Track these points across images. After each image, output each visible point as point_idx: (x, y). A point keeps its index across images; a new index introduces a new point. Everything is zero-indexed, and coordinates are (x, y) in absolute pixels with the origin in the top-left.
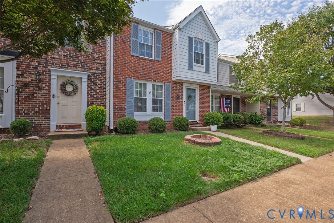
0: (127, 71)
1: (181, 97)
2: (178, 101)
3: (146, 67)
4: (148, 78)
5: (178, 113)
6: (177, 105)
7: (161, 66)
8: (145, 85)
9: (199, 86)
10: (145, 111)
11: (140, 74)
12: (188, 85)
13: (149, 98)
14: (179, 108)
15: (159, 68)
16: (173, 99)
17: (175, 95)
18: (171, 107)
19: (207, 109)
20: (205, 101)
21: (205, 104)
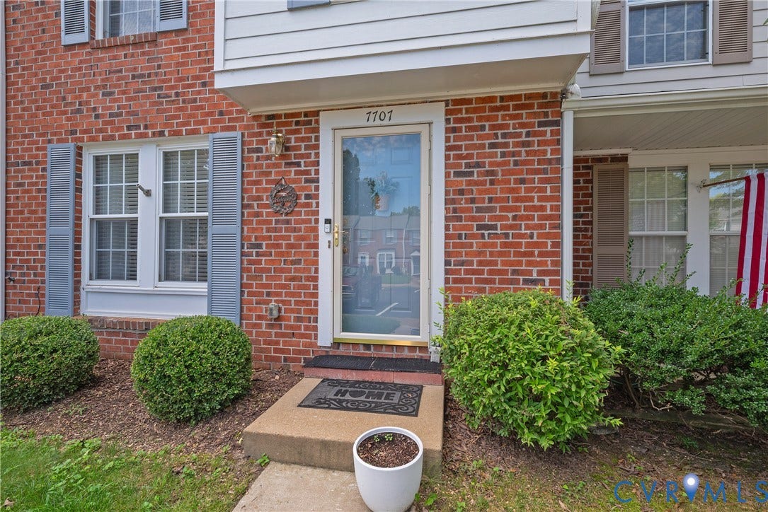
1: (308, 197)
2: (288, 222)
3: (119, 79)
4: (129, 128)
5: (284, 286)
6: (279, 246)
7: (188, 56)
8: (133, 158)
9: (448, 112)
10: (133, 276)
11: (97, 116)
12: (359, 118)
13: (149, 215)
14: (293, 262)
15: (178, 64)
16: (258, 214)
17: (266, 190)
18: (243, 254)
19: (529, 263)
20: (503, 209)
21: (511, 227)
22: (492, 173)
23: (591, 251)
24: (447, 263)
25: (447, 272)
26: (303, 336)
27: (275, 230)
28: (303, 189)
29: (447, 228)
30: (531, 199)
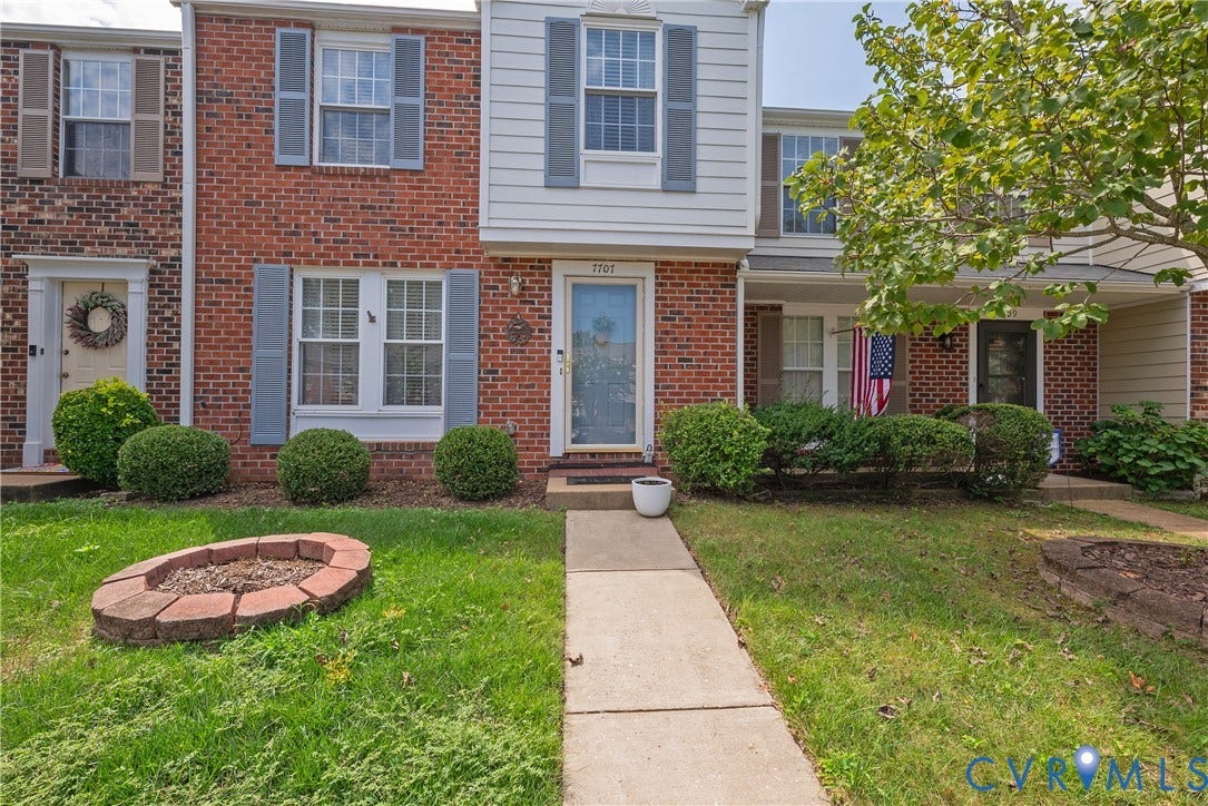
0: (259, 232)
1: (541, 331)
2: (523, 351)
3: (345, 207)
4: (356, 256)
5: (519, 407)
6: (515, 372)
7: (424, 195)
8: (353, 285)
9: (657, 271)
11: (318, 241)
12: (586, 269)
13: (371, 343)
14: (527, 387)
15: (411, 201)
16: (494, 344)
17: (502, 323)
18: (480, 379)
19: (715, 387)
20: (697, 347)
21: (703, 360)
22: (689, 319)
23: (756, 382)
24: (656, 387)
25: (656, 394)
26: (536, 449)
27: (511, 358)
28: (537, 324)
29: (656, 360)
30: (716, 340)
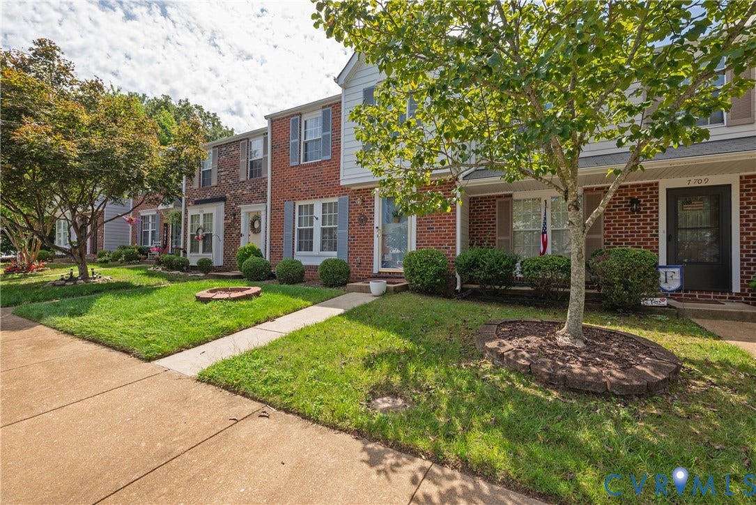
0: (286, 191)
1: (370, 219)
2: (364, 228)
3: (308, 178)
4: (311, 195)
5: (362, 252)
6: (361, 237)
8: (312, 206)
10: (311, 250)
11: (301, 191)
13: (317, 227)
14: (365, 243)
15: (327, 172)
16: (354, 226)
17: (356, 217)
18: (349, 240)
19: (445, 241)
20: (436, 222)
21: (439, 228)
23: (495, 238)
24: (417, 242)
25: (417, 245)
26: (368, 270)
27: (359, 231)
28: (369, 216)
29: (417, 229)
30: (445, 218)
